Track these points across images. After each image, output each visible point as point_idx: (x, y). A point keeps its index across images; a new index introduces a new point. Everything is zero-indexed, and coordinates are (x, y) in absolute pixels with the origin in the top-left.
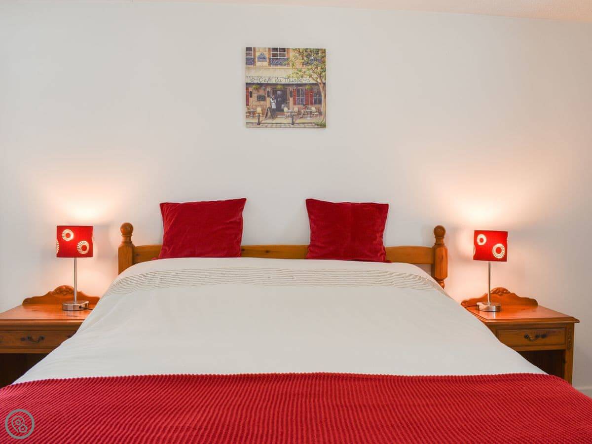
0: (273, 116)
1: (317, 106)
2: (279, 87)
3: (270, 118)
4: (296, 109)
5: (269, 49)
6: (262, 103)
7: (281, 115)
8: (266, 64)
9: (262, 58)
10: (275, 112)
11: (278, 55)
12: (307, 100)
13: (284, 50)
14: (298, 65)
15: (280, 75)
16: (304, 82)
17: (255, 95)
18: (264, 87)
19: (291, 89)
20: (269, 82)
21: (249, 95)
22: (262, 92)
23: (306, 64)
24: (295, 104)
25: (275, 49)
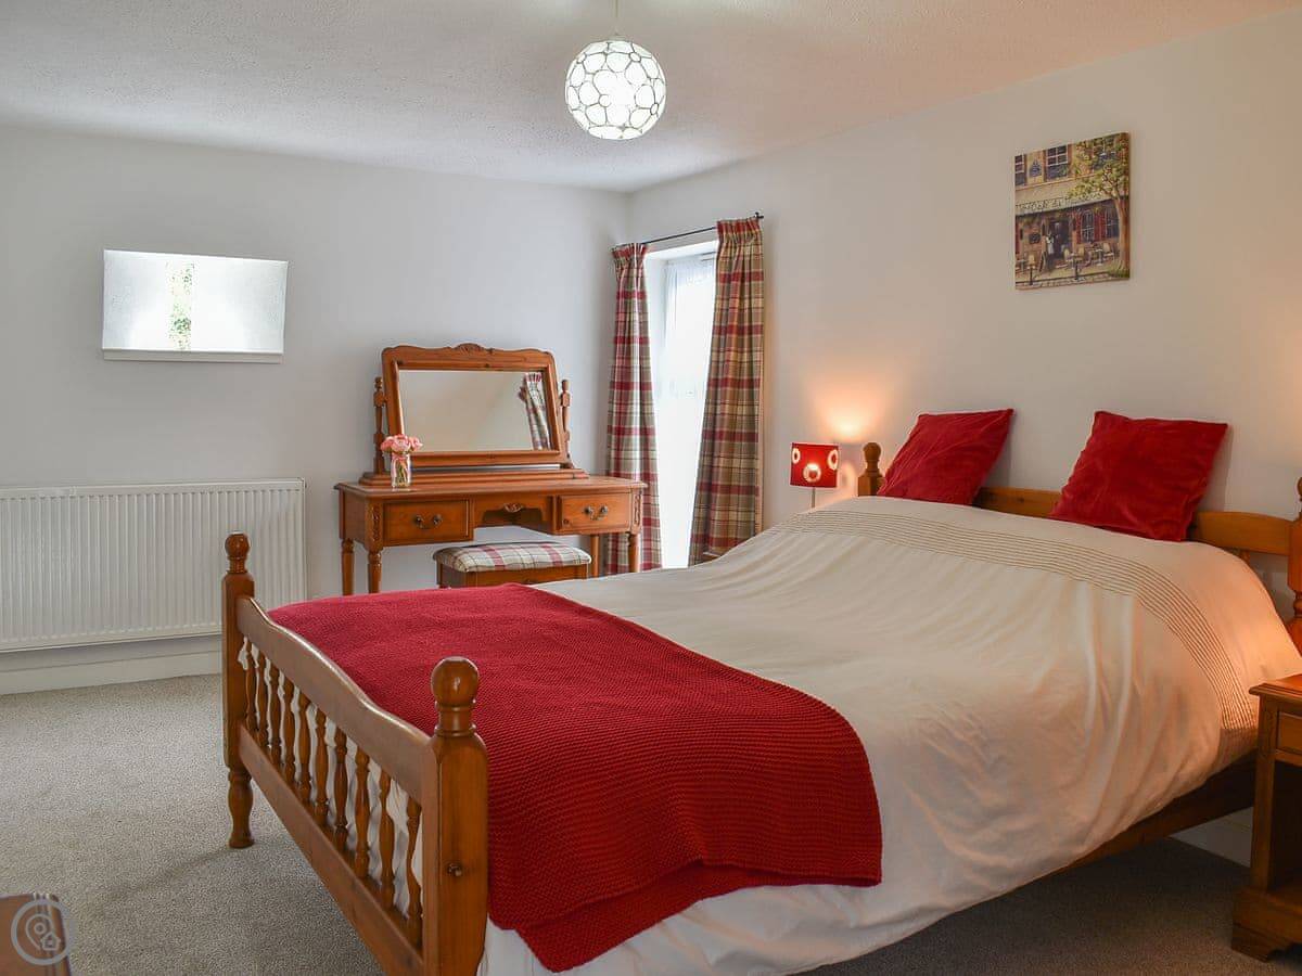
0: (1050, 269)
1: (1112, 240)
2: (1057, 215)
3: (1046, 272)
4: (1081, 251)
5: (1044, 151)
6: (1035, 246)
7: (1060, 264)
8: (1040, 178)
9: (1035, 170)
10: (1053, 261)
11: (1056, 162)
12: (1096, 233)
13: (1063, 149)
14: (1084, 172)
15: (1059, 195)
16: (1093, 200)
17: (1026, 234)
18: (1037, 220)
19: (1073, 216)
20: (1045, 210)
21: (1019, 235)
22: (1035, 229)
23: (1095, 166)
24: (1079, 242)
25: (1052, 151)
